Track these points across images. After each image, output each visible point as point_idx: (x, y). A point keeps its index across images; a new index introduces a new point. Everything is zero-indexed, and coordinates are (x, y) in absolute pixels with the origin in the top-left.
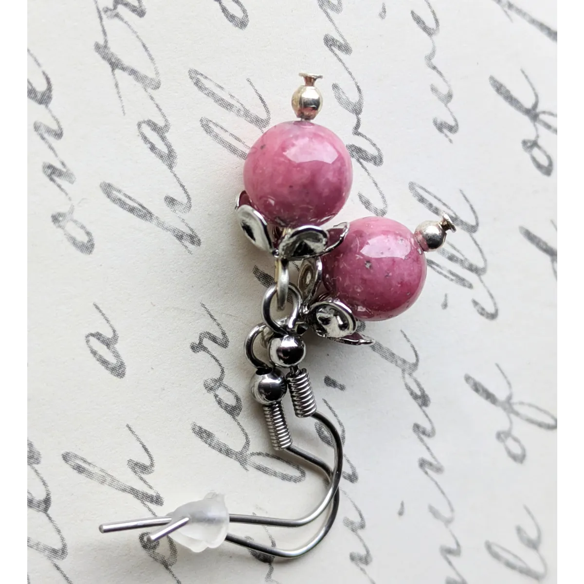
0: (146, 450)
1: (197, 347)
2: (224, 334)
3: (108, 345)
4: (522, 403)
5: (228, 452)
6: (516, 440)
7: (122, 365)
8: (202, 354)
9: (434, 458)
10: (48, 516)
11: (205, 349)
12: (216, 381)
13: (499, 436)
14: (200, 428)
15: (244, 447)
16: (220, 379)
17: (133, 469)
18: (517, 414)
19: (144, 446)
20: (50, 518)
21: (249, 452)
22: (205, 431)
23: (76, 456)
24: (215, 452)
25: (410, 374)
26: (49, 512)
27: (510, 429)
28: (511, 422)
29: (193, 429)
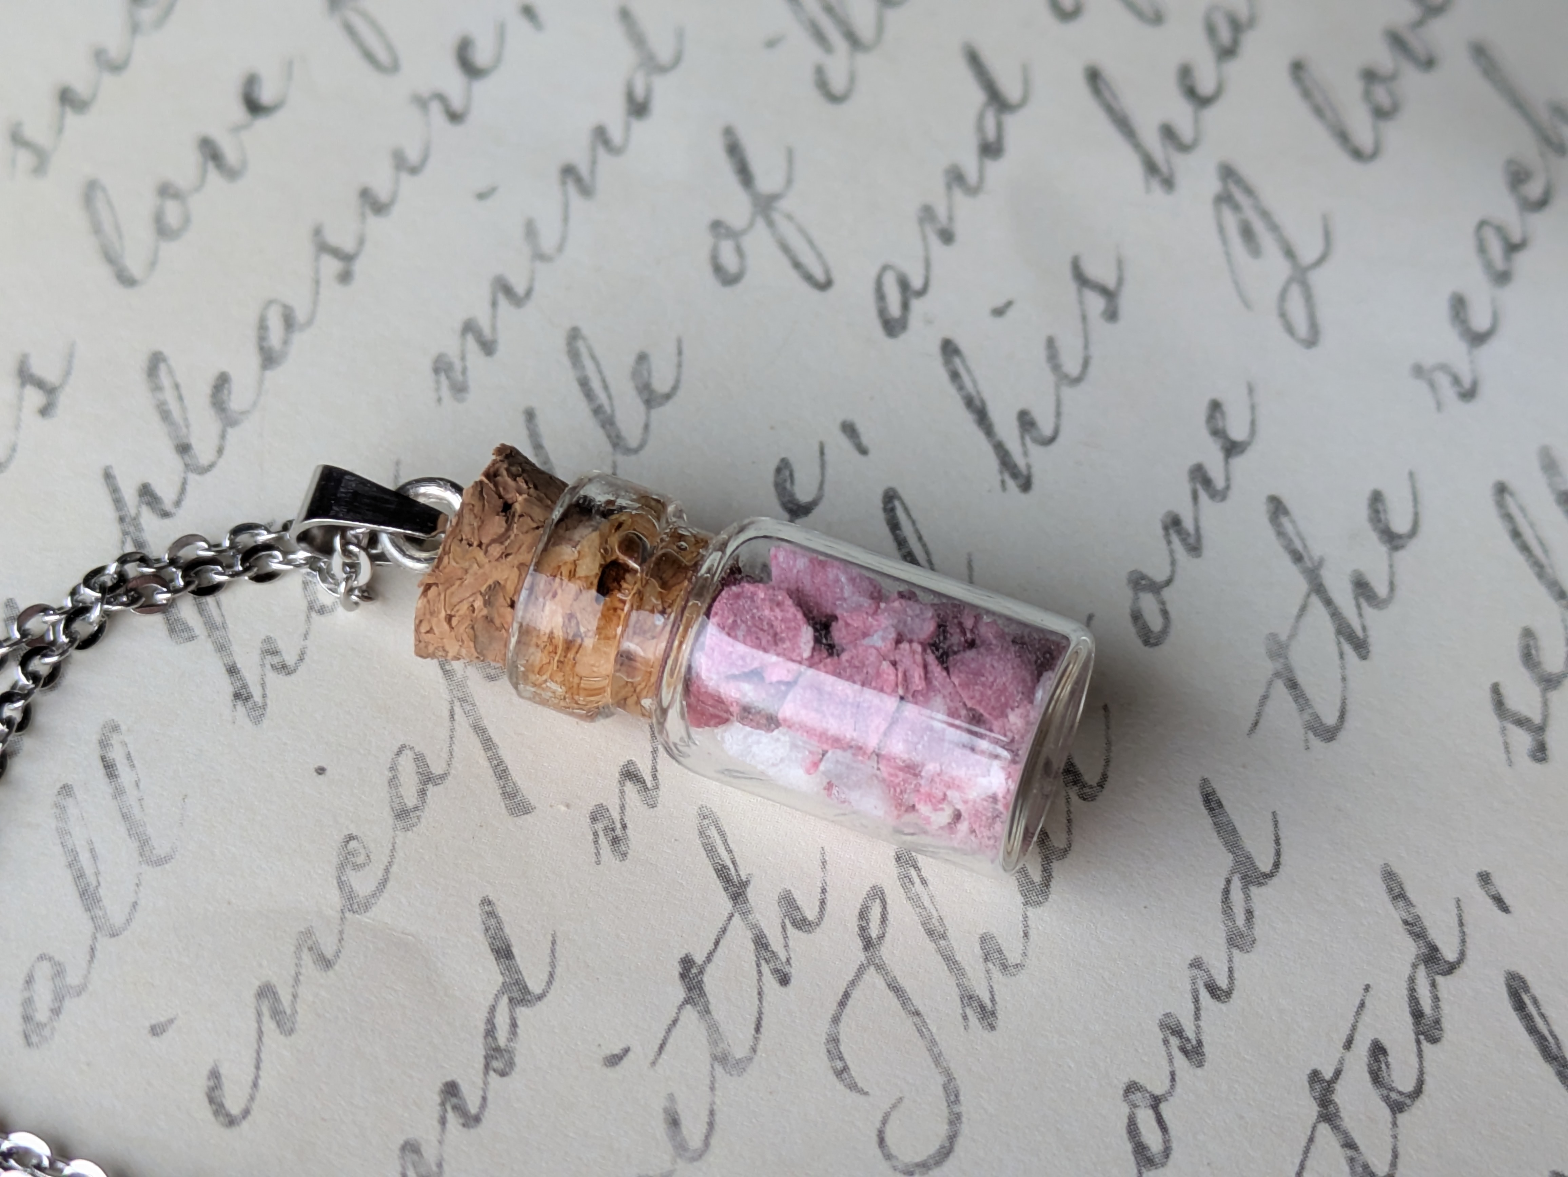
4: (790, 217)
6: (739, 251)
13: (716, 226)
18: (771, 224)
27: (744, 232)
28: (751, 224)
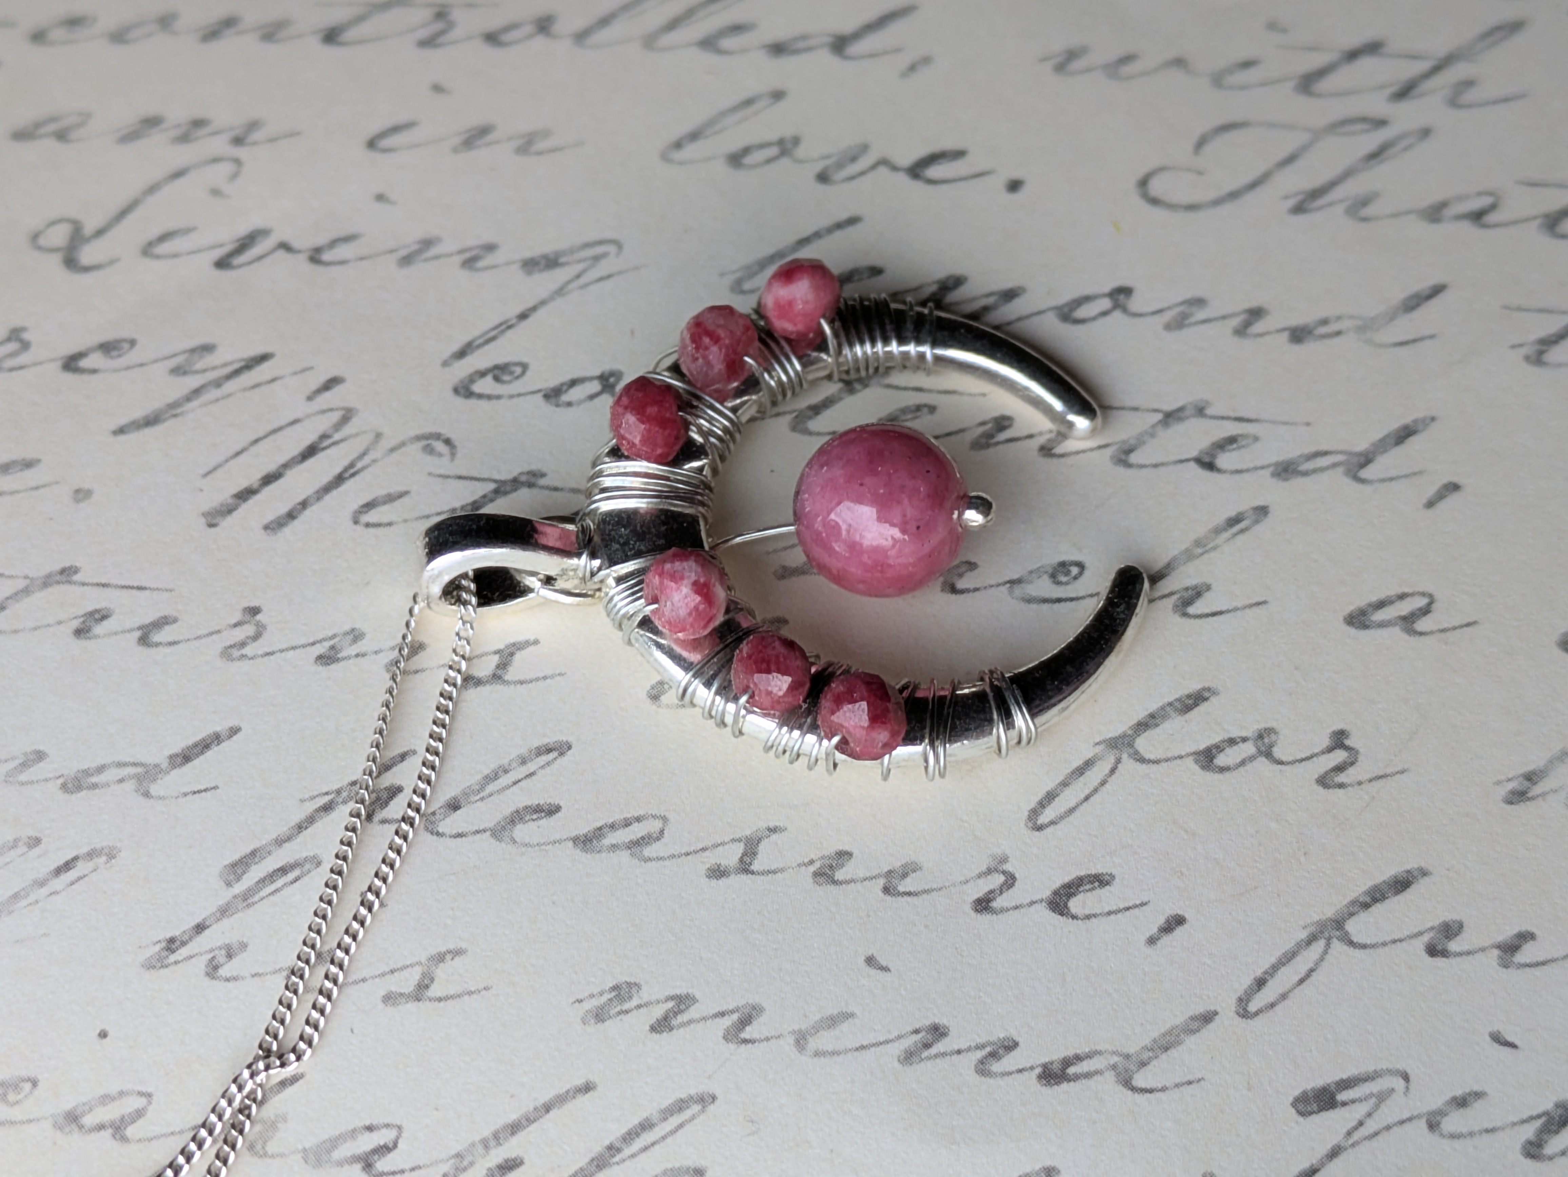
0: (1214, 614)
1: (1339, 740)
2: (1341, 786)
3: (1404, 619)
5: (1143, 726)
7: (1365, 626)
8: (1326, 742)
9: (936, 1056)
10: (1188, 460)
11: (1330, 750)
12: (1271, 746)
14: (1206, 699)
15: (1137, 752)
16: (1268, 754)
17: (1195, 588)
19: (1220, 613)
20: (1182, 461)
21: (1125, 756)
22: (1196, 705)
23: (1257, 522)
24: (1153, 707)
25: (1114, 1067)
26: (1193, 465)
29: (1209, 689)
